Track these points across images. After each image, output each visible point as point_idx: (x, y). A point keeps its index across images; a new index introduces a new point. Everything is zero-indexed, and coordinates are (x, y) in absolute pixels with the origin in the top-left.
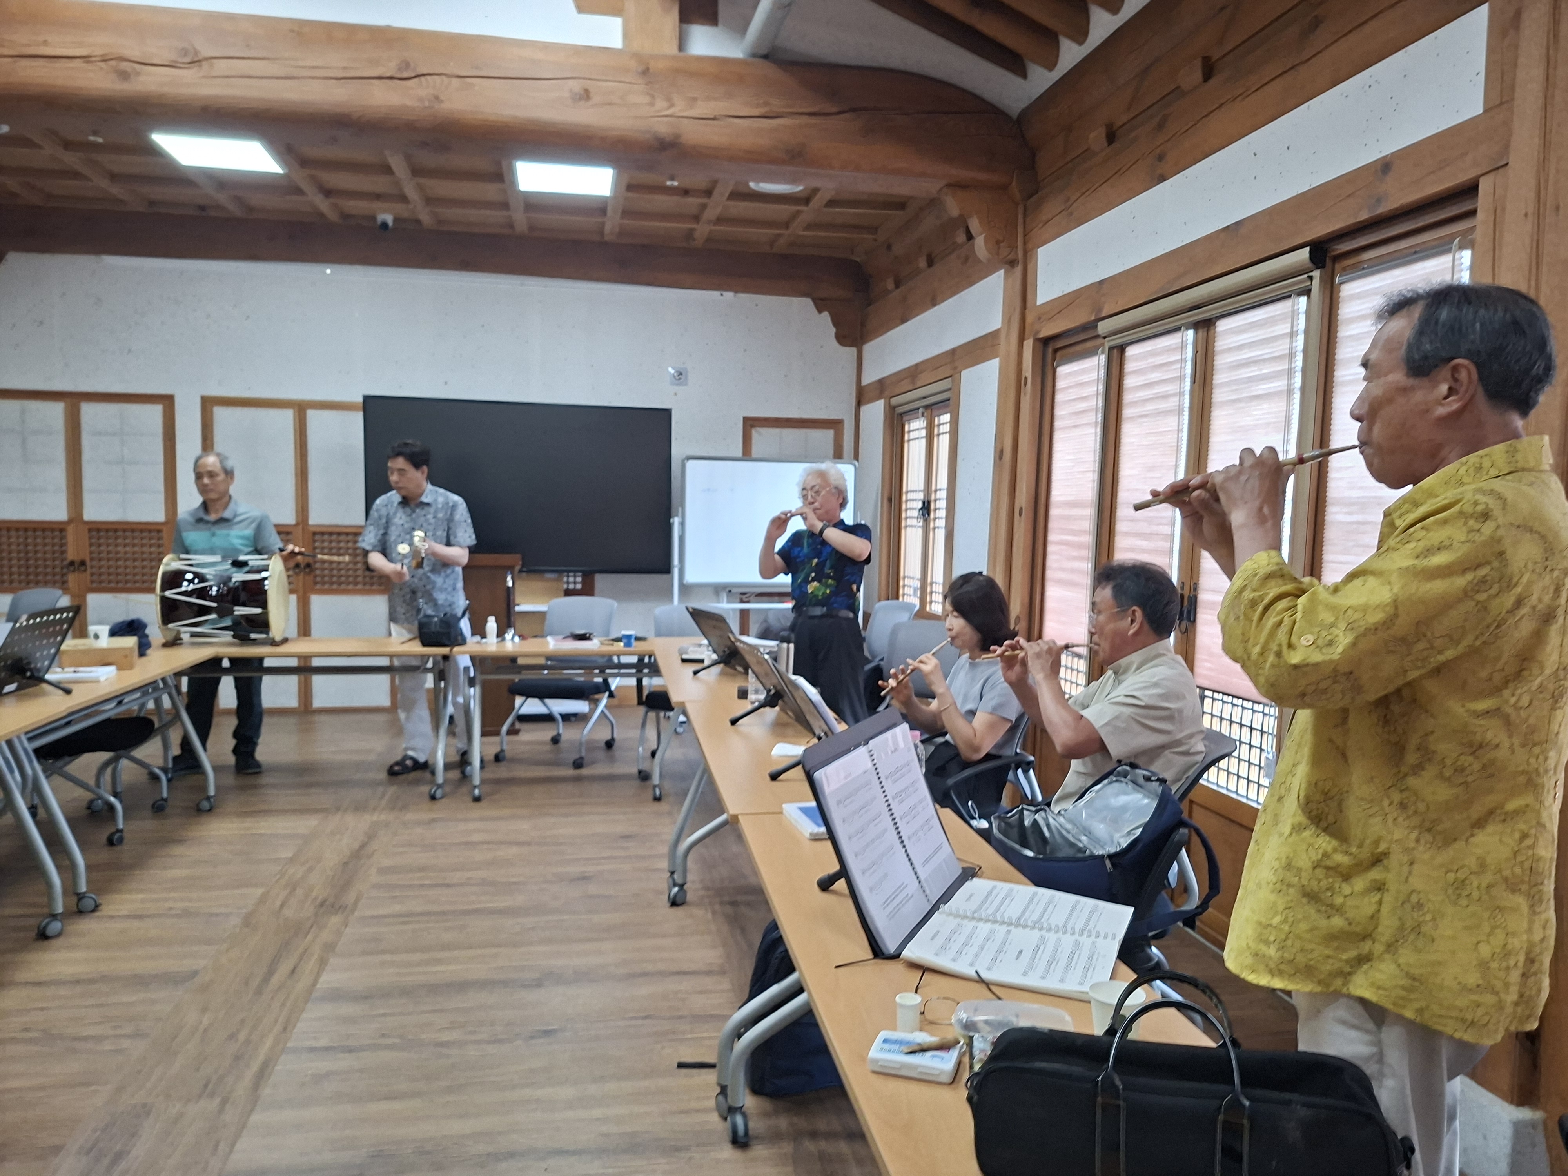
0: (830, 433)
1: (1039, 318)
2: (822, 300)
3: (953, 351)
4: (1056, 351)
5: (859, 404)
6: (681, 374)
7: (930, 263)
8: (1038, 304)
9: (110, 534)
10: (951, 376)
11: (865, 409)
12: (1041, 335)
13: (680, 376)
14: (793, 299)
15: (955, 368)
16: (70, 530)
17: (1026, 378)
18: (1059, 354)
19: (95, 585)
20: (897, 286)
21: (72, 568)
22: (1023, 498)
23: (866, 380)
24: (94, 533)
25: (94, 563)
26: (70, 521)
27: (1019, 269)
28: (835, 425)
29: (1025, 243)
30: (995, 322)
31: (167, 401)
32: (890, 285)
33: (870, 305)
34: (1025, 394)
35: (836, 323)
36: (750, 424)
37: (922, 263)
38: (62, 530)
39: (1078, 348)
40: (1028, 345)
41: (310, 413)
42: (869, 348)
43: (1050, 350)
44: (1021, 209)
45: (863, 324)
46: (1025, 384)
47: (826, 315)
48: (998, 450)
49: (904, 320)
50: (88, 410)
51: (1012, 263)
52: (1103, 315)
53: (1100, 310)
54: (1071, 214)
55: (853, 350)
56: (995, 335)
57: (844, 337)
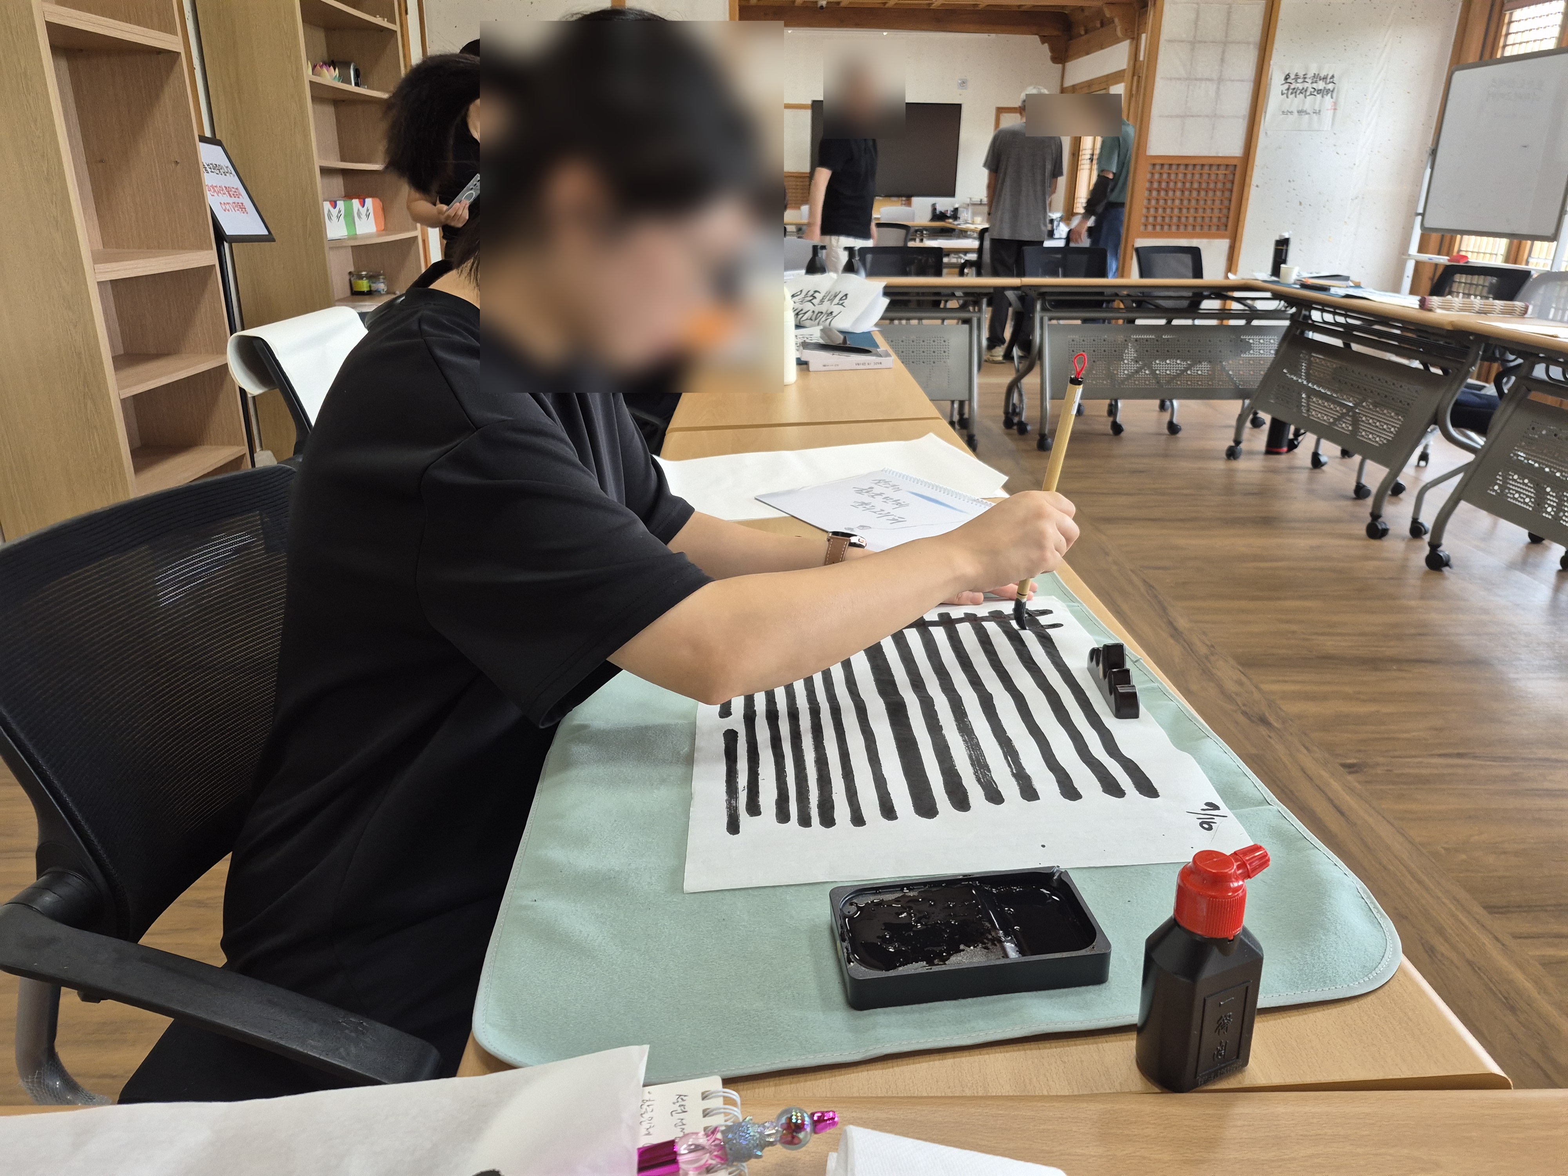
2: (1044, 36)
3: (1107, 76)
6: (964, 83)
8: (1141, 59)
10: (1105, 89)
13: (963, 83)
14: (1028, 36)
15: (1107, 85)
20: (1086, 32)
23: (1066, 85)
27: (1135, 42)
29: (1137, 28)
30: (1124, 65)
32: (1083, 32)
33: (1071, 39)
35: (1052, 50)
36: (1000, 111)
37: (1098, 24)
40: (1135, 79)
42: (1070, 65)
44: (1137, 13)
45: (1066, 51)
49: (1088, 54)
51: (1133, 39)
55: (1060, 66)
56: (1124, 71)
57: (1056, 58)
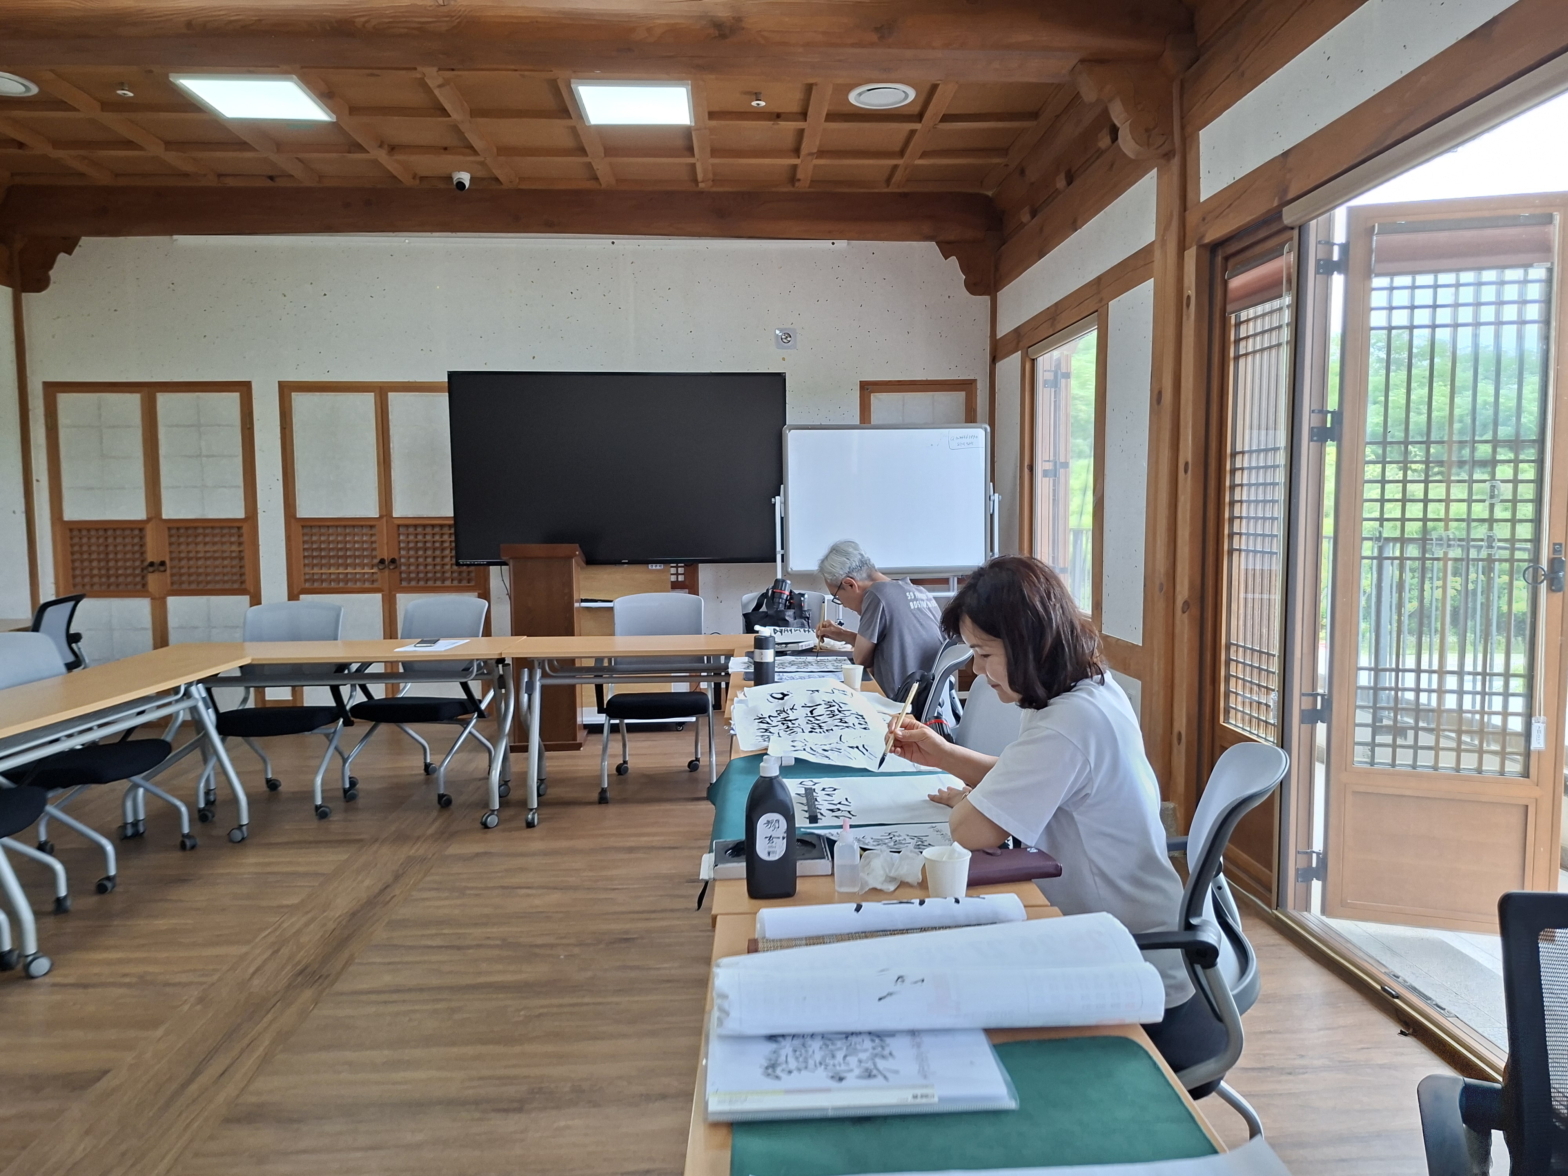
0: (961, 395)
1: (1204, 219)
2: (949, 243)
3: (1099, 279)
4: (1226, 259)
5: (994, 360)
6: (789, 336)
7: (1070, 180)
8: (1202, 200)
9: (190, 532)
10: (1097, 311)
11: (1001, 365)
12: (1207, 240)
13: (789, 338)
14: (913, 242)
15: (1101, 301)
16: (149, 529)
17: (1189, 297)
18: (1230, 264)
19: (175, 587)
20: (1033, 216)
21: (151, 569)
22: (1188, 451)
23: (1001, 332)
24: (173, 532)
25: (176, 562)
26: (149, 520)
27: (1176, 161)
28: (966, 386)
29: (1183, 128)
30: (1149, 235)
31: (244, 389)
32: (1025, 217)
33: (1003, 244)
34: (1188, 318)
35: (966, 268)
36: (867, 388)
37: (1061, 183)
38: (141, 530)
39: (1258, 249)
40: (1191, 255)
41: (391, 395)
42: (1006, 293)
43: (1219, 259)
44: (1176, 86)
45: (997, 269)
46: (1188, 305)
47: (953, 259)
48: (1156, 392)
49: (1042, 254)
50: (163, 400)
51: (1167, 156)
52: (1290, 196)
53: (1285, 191)
54: (1243, 74)
55: (987, 298)
56: (1148, 250)
57: (975, 284)
